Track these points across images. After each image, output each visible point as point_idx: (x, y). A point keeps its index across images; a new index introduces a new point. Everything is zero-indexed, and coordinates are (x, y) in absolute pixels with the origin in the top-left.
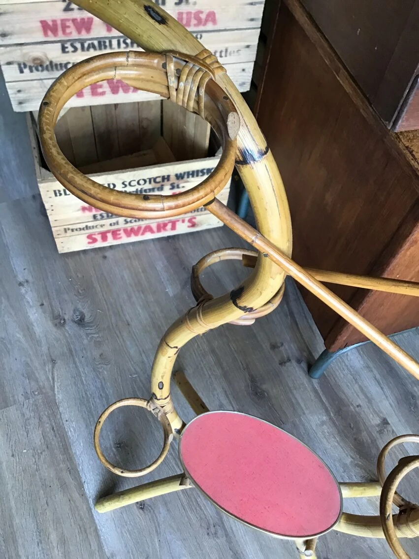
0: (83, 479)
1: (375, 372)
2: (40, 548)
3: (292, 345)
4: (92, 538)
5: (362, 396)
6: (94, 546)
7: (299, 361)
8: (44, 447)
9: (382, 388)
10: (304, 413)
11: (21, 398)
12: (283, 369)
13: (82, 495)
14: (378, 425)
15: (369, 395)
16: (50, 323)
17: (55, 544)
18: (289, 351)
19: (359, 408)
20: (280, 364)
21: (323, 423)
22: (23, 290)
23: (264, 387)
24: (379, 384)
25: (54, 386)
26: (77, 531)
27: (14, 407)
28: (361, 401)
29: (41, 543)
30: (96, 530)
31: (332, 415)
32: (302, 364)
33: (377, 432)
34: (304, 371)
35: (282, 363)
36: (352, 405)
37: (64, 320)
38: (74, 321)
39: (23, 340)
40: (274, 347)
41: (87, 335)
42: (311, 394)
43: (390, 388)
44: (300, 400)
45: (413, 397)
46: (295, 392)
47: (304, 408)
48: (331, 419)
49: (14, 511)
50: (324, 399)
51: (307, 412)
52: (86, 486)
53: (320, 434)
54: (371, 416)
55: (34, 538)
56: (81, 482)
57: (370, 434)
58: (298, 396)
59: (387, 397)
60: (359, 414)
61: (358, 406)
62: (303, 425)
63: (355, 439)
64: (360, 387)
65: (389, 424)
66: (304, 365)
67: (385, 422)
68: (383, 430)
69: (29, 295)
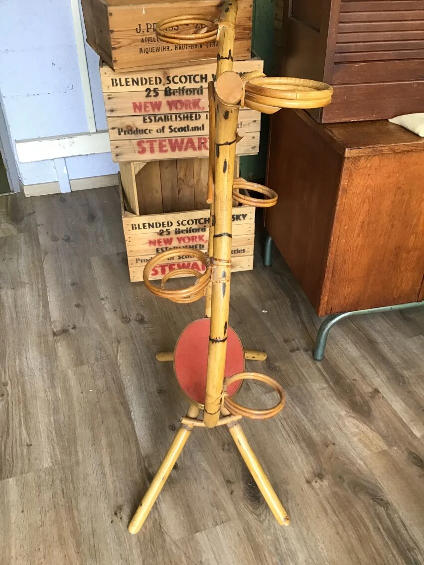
0: (131, 409)
1: (370, 359)
2: (94, 448)
3: (302, 341)
4: (133, 445)
5: (357, 374)
6: (134, 450)
7: (306, 350)
8: (105, 389)
9: (375, 370)
10: (308, 381)
11: (93, 361)
12: (293, 354)
13: (129, 419)
14: (371, 393)
15: (364, 374)
16: (119, 321)
17: (104, 447)
18: (298, 344)
19: (355, 381)
20: (290, 351)
21: (323, 388)
22: (103, 302)
23: (276, 364)
24: (373, 367)
25: (117, 355)
26: (122, 440)
27: (86, 365)
28: (357, 376)
29: (94, 445)
30: (137, 440)
31: (331, 384)
32: (309, 352)
33: (370, 397)
34: (310, 356)
35: (292, 351)
36: (349, 379)
37: (130, 319)
38: (136, 320)
39: (99, 329)
40: (286, 341)
41: (145, 328)
42: (314, 370)
43: (382, 370)
44: (305, 374)
45: (402, 377)
46: (301, 368)
47: (308, 378)
48: (330, 386)
49: (77, 424)
50: (325, 375)
51: (310, 381)
52: (132, 414)
53: (320, 395)
54: (365, 387)
55: (90, 441)
56: (129, 410)
57: (362, 397)
58: (303, 371)
59: (379, 376)
60: (355, 385)
61: (353, 380)
62: (307, 389)
63: (350, 400)
64: (356, 368)
65: (379, 392)
66: (310, 353)
67: (376, 391)
68: (375, 396)
69: (107, 305)
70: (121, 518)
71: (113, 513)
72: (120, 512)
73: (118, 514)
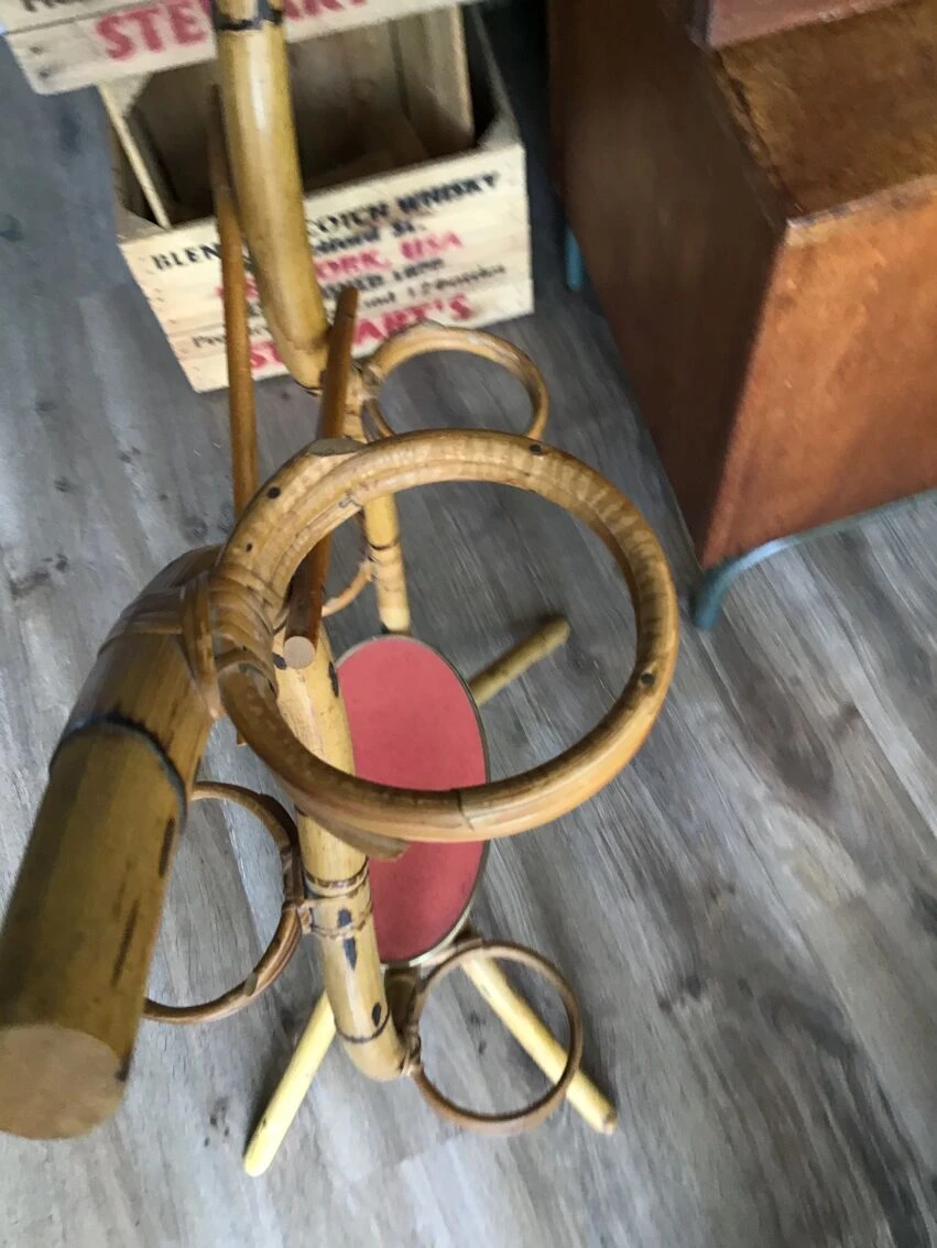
0: (229, 822)
1: (843, 608)
5: (805, 661)
9: (852, 642)
13: (226, 852)
14: (836, 719)
15: (822, 659)
16: (177, 534)
17: (173, 938)
19: (797, 685)
21: (713, 719)
22: (129, 469)
23: (593, 650)
24: (848, 632)
26: (212, 916)
31: (734, 701)
33: (832, 732)
34: (682, 614)
36: (780, 678)
39: (126, 565)
42: (692, 658)
48: (730, 708)
50: (720, 671)
51: (679, 698)
52: (233, 836)
53: (703, 739)
54: (821, 700)
57: (813, 737)
59: (861, 660)
60: (795, 699)
61: (793, 682)
62: (670, 724)
63: (780, 749)
64: (803, 642)
65: (859, 715)
67: (851, 712)
68: (845, 729)
69: (140, 479)
70: (227, 1133)
71: (208, 1120)
72: (223, 1117)
73: (219, 1122)
